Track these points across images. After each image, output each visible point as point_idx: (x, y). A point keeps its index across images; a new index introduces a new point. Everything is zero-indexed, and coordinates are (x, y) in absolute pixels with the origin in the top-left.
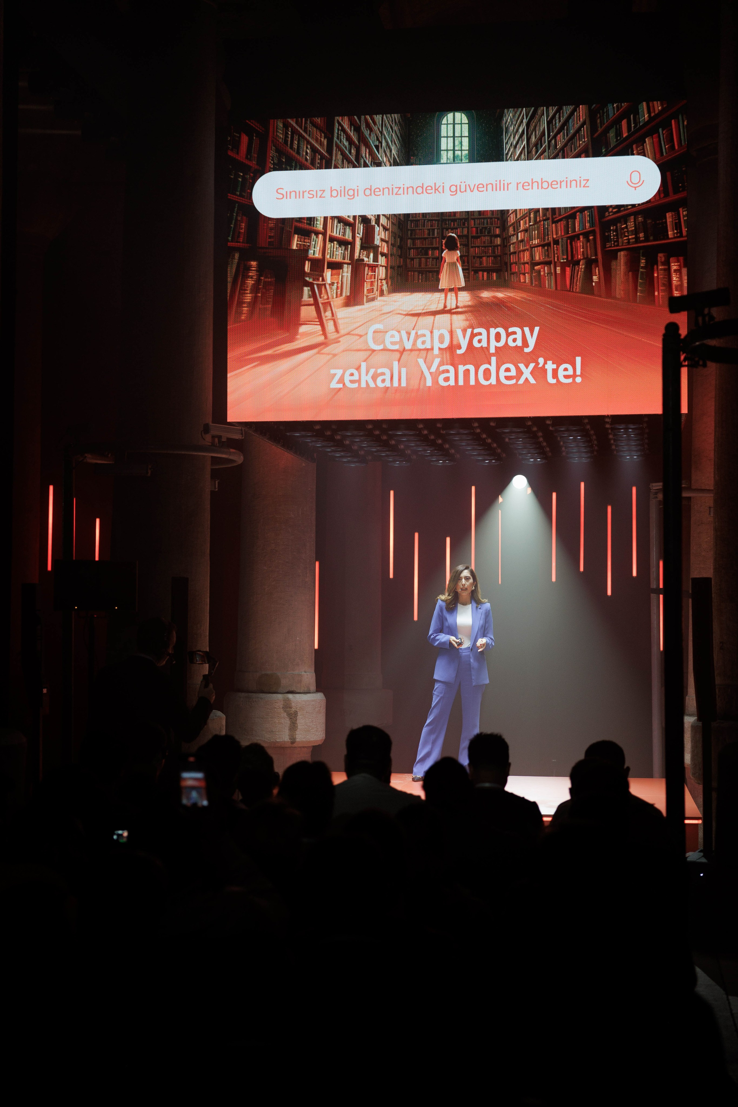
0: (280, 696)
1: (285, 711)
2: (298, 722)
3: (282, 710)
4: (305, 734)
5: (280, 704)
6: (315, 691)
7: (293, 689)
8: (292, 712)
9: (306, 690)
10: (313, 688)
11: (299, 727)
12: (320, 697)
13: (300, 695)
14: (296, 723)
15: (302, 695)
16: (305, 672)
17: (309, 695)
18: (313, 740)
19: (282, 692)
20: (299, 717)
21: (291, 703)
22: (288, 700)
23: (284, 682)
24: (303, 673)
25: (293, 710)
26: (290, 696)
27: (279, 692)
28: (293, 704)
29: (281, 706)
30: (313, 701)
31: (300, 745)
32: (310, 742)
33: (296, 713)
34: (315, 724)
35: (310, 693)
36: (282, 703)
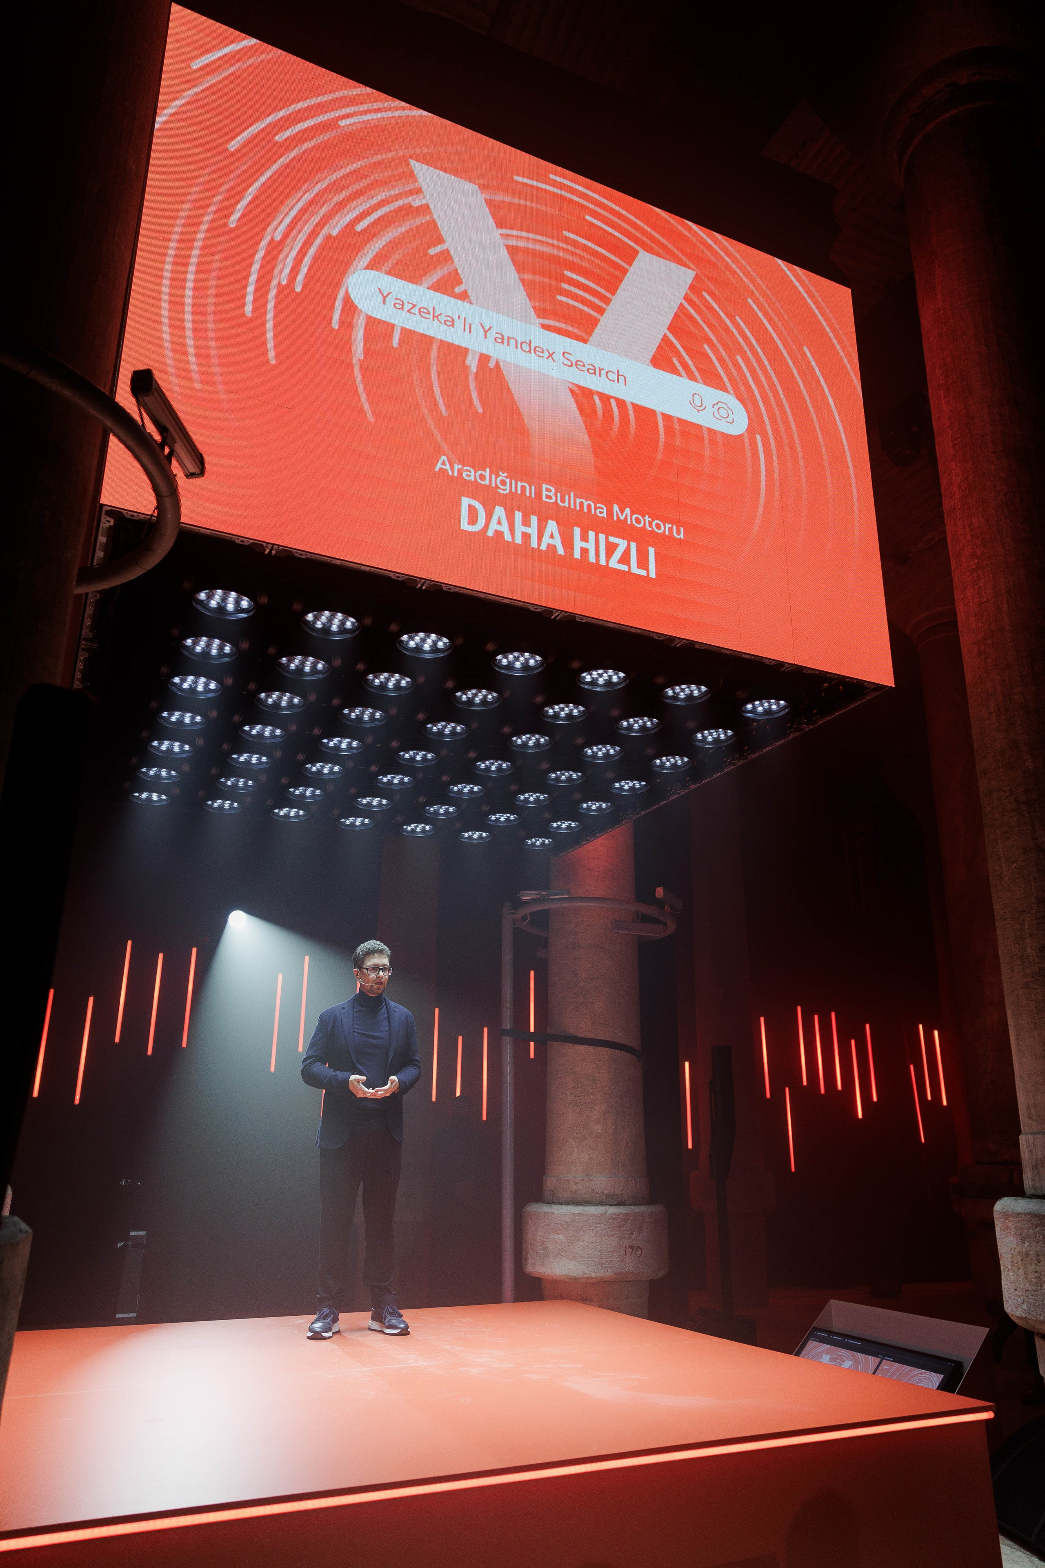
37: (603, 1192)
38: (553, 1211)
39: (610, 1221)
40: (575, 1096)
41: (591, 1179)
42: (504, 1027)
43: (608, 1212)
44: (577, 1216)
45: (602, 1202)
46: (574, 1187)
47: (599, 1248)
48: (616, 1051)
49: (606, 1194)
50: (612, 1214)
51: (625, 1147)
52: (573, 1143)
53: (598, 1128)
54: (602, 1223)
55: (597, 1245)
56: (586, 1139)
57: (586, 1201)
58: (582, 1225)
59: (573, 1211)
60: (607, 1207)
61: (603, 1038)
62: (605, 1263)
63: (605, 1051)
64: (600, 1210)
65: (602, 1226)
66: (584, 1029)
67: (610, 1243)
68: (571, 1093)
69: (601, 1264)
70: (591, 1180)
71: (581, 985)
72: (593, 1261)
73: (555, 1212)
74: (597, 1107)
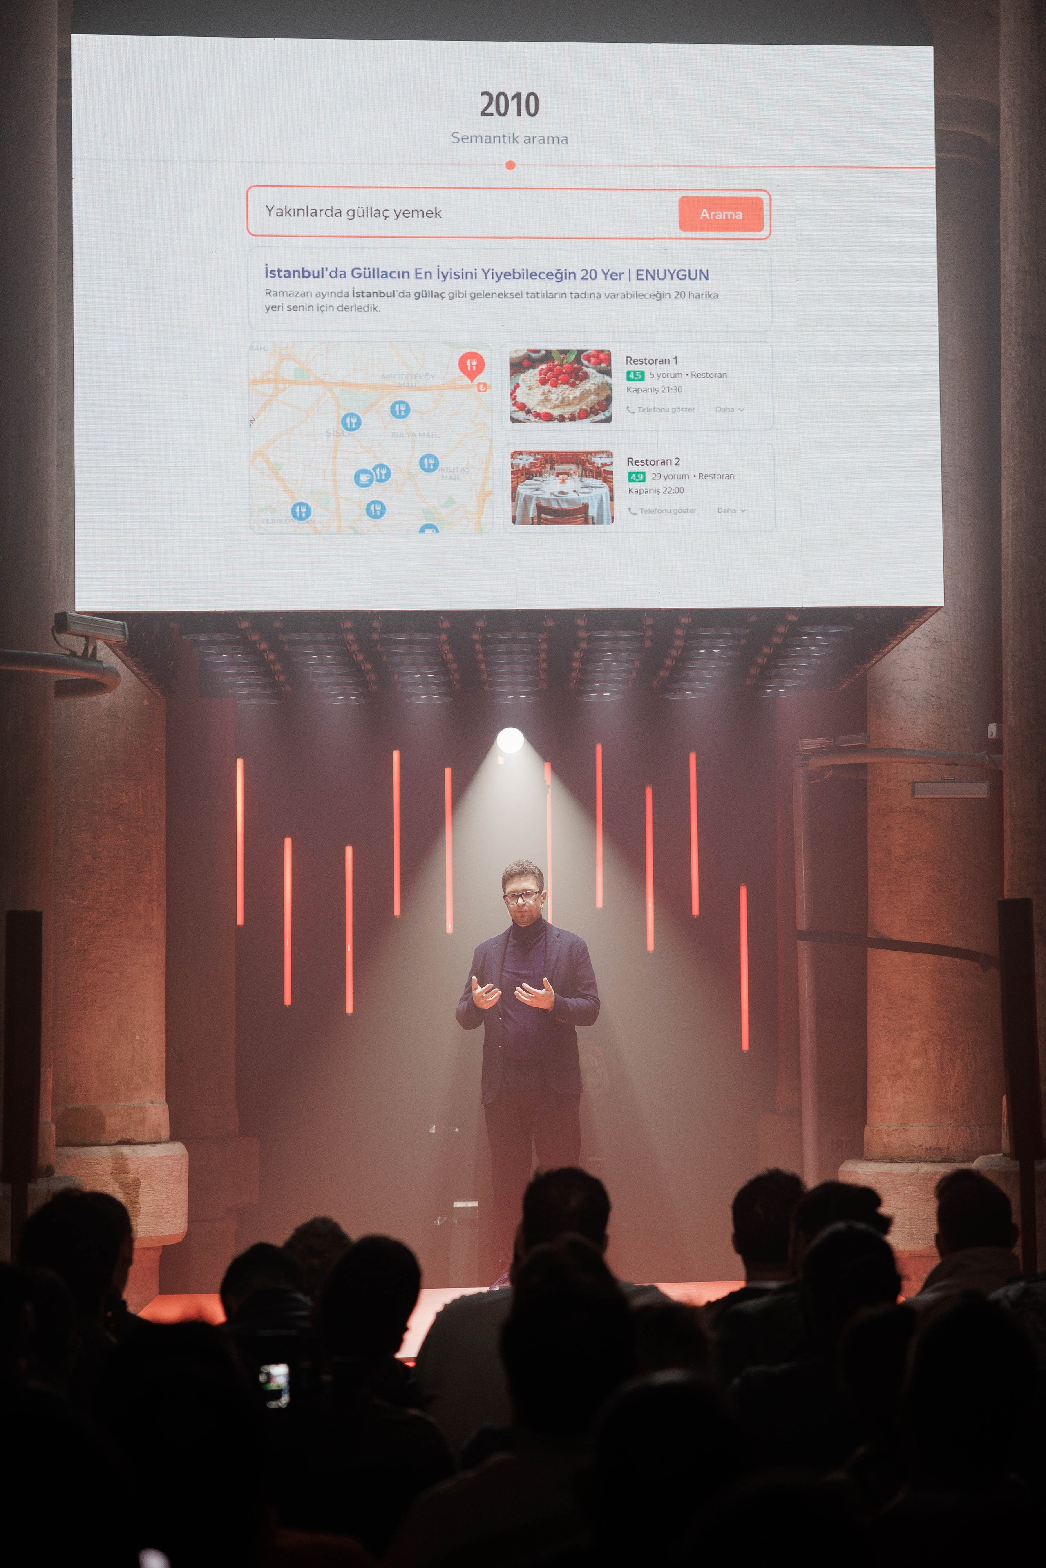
0: (105, 1151)
1: (116, 1180)
2: (140, 1199)
3: (110, 1177)
4: (154, 1223)
5: (107, 1167)
6: (168, 1138)
7: (130, 1135)
8: (129, 1180)
9: (153, 1137)
10: (165, 1133)
11: (142, 1210)
12: (178, 1149)
13: (144, 1146)
14: (137, 1203)
15: (148, 1146)
16: (152, 1103)
17: (159, 1146)
18: (167, 1234)
19: (108, 1143)
20: (143, 1189)
21: (127, 1164)
22: (122, 1157)
23: (112, 1123)
24: (148, 1105)
25: (132, 1176)
26: (125, 1150)
27: (101, 1142)
28: (131, 1166)
29: (109, 1170)
30: (168, 1157)
31: (145, 1245)
32: (163, 1237)
33: (137, 1183)
34: (171, 1202)
35: (160, 1143)
36: (110, 1163)
37: (921, 1146)
38: (857, 1170)
39: (922, 1181)
40: (889, 1020)
41: (907, 1128)
42: (799, 928)
43: (921, 1171)
44: (882, 1176)
45: (920, 1158)
46: (886, 1140)
47: (908, 1215)
48: (943, 958)
49: (926, 1148)
50: (926, 1173)
51: (955, 1086)
52: (887, 1082)
53: (917, 1063)
54: (911, 1185)
55: (906, 1212)
56: (901, 1077)
57: (901, 1157)
58: (888, 1187)
59: (878, 1170)
60: (920, 1165)
61: (923, 941)
62: (916, 1234)
63: (927, 959)
64: (910, 1168)
65: (912, 1188)
66: (899, 931)
67: (923, 1209)
68: (884, 1017)
69: (911, 1235)
70: (907, 1131)
71: (894, 867)
72: (901, 1231)
73: (860, 1171)
74: (916, 1034)
